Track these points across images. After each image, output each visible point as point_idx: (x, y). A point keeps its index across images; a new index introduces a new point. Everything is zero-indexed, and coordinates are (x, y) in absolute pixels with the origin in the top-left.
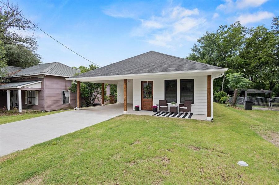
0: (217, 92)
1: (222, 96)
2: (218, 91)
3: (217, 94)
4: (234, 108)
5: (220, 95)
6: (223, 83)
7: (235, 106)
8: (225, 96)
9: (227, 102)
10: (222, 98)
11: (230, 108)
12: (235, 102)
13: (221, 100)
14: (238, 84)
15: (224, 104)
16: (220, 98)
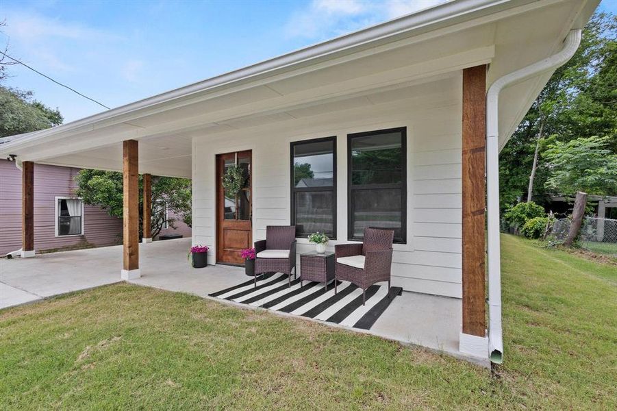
0: (515, 206)
1: (530, 216)
2: (516, 203)
3: (514, 210)
4: (575, 255)
5: (522, 212)
6: (531, 178)
7: (578, 247)
8: (540, 216)
9: (548, 233)
10: (529, 223)
11: (560, 253)
12: (579, 234)
13: (525, 227)
14: (590, 174)
15: (536, 238)
16: (522, 221)
